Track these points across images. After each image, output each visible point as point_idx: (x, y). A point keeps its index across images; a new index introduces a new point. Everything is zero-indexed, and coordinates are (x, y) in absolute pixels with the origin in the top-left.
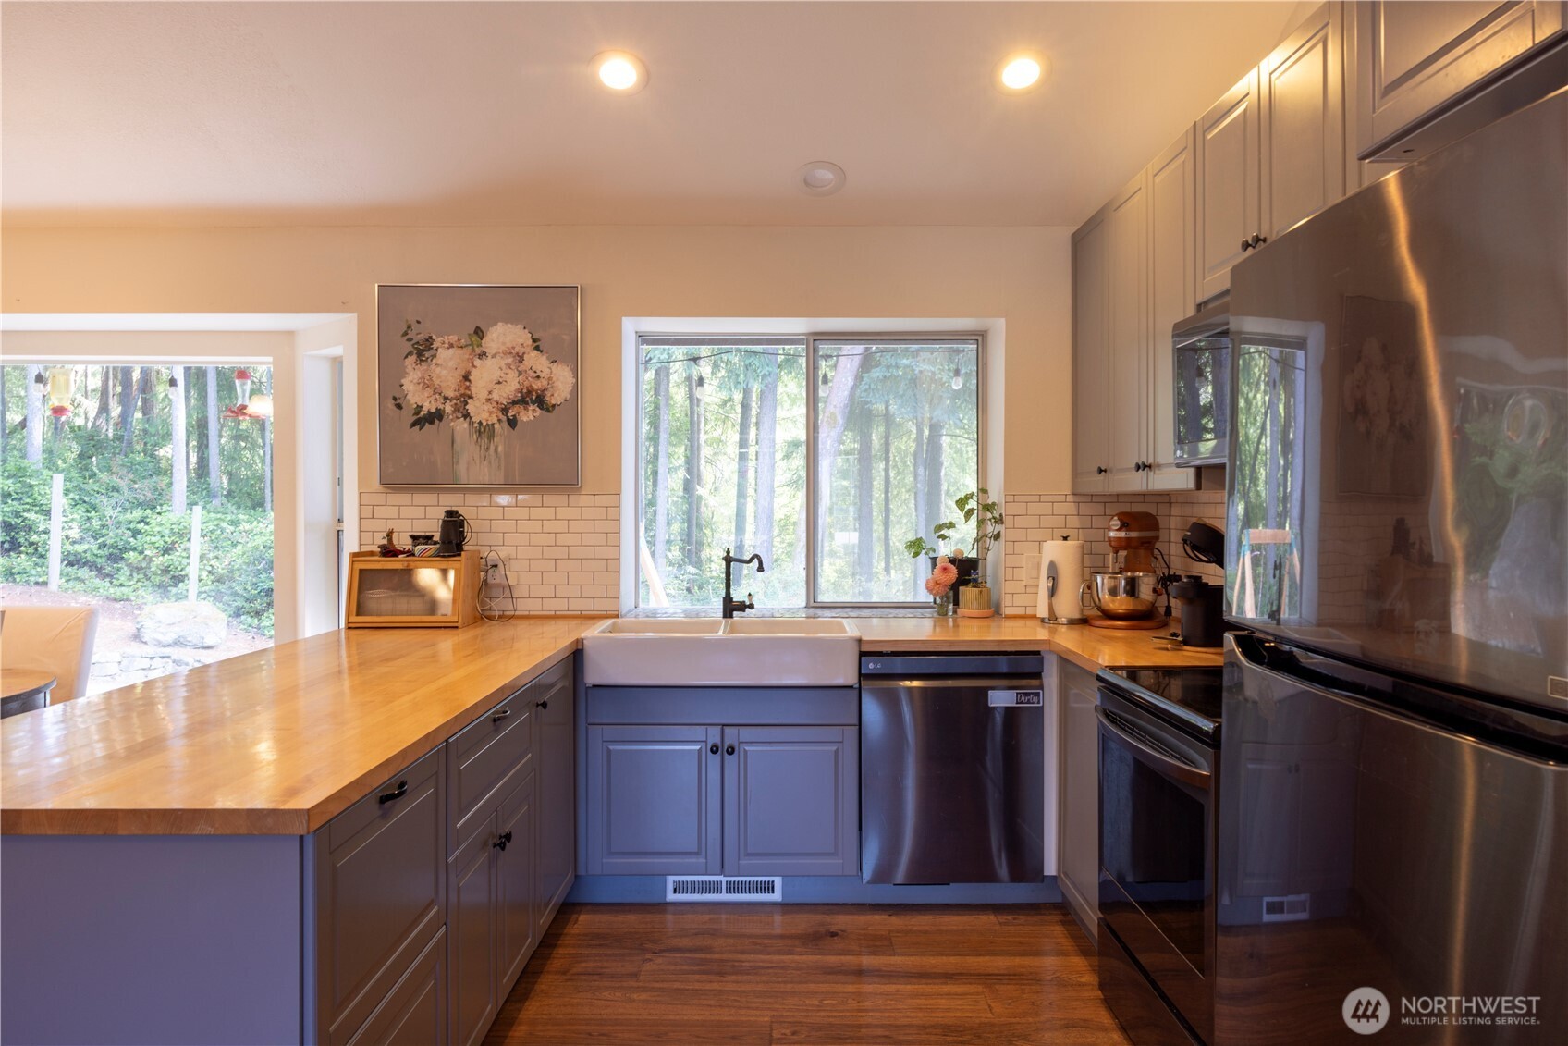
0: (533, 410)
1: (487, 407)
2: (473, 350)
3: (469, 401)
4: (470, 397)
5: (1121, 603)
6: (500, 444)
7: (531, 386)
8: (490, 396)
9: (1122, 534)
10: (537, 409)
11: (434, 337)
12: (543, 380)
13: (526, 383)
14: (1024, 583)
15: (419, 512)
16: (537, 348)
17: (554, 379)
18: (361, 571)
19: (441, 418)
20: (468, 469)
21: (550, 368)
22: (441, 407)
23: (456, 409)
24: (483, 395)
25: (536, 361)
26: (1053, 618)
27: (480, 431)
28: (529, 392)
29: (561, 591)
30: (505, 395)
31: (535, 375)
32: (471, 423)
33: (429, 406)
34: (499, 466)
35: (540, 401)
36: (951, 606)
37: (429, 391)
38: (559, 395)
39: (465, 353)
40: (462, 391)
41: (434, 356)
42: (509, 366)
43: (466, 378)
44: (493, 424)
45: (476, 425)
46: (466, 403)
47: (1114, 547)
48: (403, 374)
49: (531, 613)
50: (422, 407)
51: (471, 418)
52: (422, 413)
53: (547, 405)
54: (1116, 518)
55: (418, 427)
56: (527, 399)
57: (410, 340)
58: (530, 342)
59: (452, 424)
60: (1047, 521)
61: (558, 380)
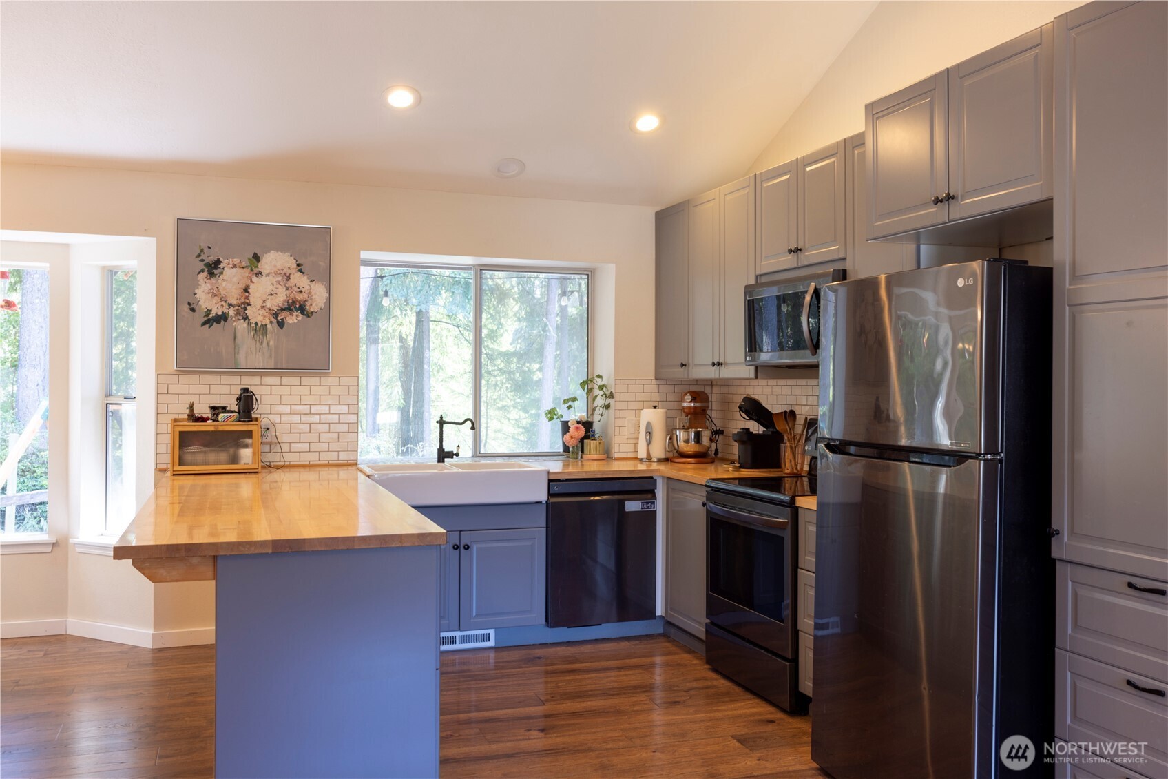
0: (297, 316)
1: (263, 312)
2: (252, 270)
3: (248, 307)
4: (249, 305)
5: (691, 448)
6: (271, 339)
7: (295, 298)
8: (264, 305)
9: (692, 404)
10: (300, 314)
11: (221, 259)
12: (304, 294)
13: (292, 296)
14: (627, 437)
15: (205, 389)
16: (300, 271)
17: (313, 293)
18: (180, 432)
19: (226, 320)
20: (246, 357)
21: (309, 285)
22: (226, 311)
23: (238, 313)
24: (259, 303)
25: (299, 280)
26: (649, 458)
27: (256, 330)
28: (294, 302)
29: (314, 447)
30: (275, 304)
31: (298, 290)
32: (249, 324)
33: (217, 310)
34: (271, 356)
35: (302, 309)
36: (580, 453)
37: (216, 299)
38: (316, 305)
39: (246, 272)
40: (243, 300)
41: (222, 273)
42: (279, 283)
43: (246, 290)
44: (266, 325)
45: (253, 325)
46: (246, 309)
47: (685, 413)
48: (197, 285)
49: (291, 463)
50: (211, 311)
51: (249, 320)
52: (211, 316)
53: (307, 312)
54: (688, 394)
55: (207, 326)
56: (293, 307)
57: (202, 260)
58: (295, 266)
59: (235, 324)
60: (641, 397)
61: (315, 294)
